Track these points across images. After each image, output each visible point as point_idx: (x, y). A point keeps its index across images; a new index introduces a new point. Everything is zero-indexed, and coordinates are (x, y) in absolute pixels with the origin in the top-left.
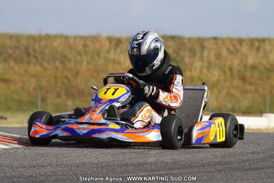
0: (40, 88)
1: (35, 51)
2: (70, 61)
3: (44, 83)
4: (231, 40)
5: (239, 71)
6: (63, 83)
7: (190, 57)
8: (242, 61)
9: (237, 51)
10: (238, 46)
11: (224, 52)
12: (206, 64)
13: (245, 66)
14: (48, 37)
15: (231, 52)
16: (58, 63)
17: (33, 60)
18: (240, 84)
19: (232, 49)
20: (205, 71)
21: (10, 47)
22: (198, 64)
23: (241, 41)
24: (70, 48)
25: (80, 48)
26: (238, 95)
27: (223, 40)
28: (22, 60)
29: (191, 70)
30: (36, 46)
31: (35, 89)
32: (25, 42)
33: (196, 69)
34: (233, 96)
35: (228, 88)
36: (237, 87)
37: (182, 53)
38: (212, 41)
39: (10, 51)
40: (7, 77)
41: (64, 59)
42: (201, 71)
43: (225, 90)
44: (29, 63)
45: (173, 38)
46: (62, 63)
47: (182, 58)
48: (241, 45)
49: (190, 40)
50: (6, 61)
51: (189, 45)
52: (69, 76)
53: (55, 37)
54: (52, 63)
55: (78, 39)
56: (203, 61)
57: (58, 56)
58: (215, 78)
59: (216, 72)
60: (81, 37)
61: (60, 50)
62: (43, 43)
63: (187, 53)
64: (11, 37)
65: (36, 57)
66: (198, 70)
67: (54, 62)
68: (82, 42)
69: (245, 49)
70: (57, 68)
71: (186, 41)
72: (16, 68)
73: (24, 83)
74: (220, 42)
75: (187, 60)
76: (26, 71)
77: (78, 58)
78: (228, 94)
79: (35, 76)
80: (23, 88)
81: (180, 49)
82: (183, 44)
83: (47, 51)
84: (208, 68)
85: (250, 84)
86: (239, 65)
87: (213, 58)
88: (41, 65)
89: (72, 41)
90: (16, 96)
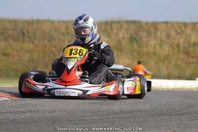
0: (32, 60)
1: (28, 32)
2: (55, 39)
3: (35, 56)
4: (178, 23)
5: (184, 47)
6: (50, 57)
7: (147, 37)
8: (186, 40)
9: (183, 32)
10: (183, 28)
11: (173, 33)
12: (159, 42)
13: (189, 44)
14: (38, 21)
15: (178, 33)
16: (46, 42)
17: (27, 39)
18: (185, 57)
19: (179, 30)
20: (158, 47)
21: (10, 29)
22: (153, 42)
23: (185, 25)
24: (55, 30)
25: (63, 30)
26: (183, 66)
27: (172, 24)
28: (18, 39)
29: (147, 47)
30: (30, 29)
31: (28, 61)
32: (21, 25)
33: (151, 46)
34: (180, 66)
35: (176, 60)
36: (183, 59)
37: (141, 34)
38: (163, 25)
39: (10, 32)
40: (7, 52)
41: (51, 38)
42: (155, 48)
43: (173, 62)
44: (23, 41)
45: (134, 22)
46: (49, 41)
47: (141, 38)
48: (185, 27)
49: (146, 23)
50: (6, 39)
51: (145, 28)
52: (54, 51)
53: (44, 21)
54: (42, 41)
55: (61, 23)
56: (157, 40)
57: (46, 36)
58: (166, 53)
59: (166, 48)
60: (63, 22)
61: (47, 31)
62: (34, 26)
63: (144, 34)
64: (10, 21)
65: (29, 37)
66: (153, 47)
67: (43, 41)
68: (64, 26)
69: (188, 31)
70: (45, 45)
71: (144, 25)
72: (14, 45)
73: (20, 57)
74: (170, 25)
75: (144, 39)
76: (22, 48)
77: (62, 37)
78: (176, 65)
79: (28, 51)
80: (19, 60)
81: (139, 31)
82: (141, 27)
83: (38, 32)
84: (160, 45)
85: (193, 57)
86: (184, 43)
87: (164, 37)
88: (33, 42)
89: (57, 25)
90: (13, 67)
